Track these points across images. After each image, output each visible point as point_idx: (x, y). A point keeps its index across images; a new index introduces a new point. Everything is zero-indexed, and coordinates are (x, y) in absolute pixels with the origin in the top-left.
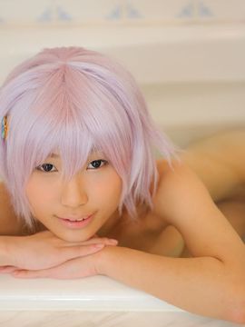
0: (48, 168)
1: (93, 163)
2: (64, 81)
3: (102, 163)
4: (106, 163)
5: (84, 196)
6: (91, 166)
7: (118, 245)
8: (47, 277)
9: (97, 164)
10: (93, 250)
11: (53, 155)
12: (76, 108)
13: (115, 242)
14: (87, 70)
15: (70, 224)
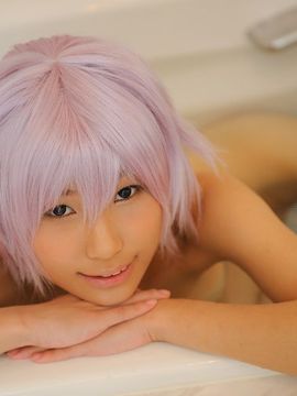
0: (60, 211)
1: (120, 193)
2: (62, 87)
3: (133, 191)
4: (139, 188)
5: (118, 238)
6: (119, 198)
7: (171, 297)
8: (84, 355)
9: (125, 193)
10: (143, 309)
11: (68, 192)
12: (87, 121)
13: (166, 293)
14: (89, 65)
15: (102, 282)
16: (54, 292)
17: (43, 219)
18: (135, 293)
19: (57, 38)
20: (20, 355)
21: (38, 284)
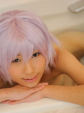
0: (16, 61)
1: (33, 55)
2: (16, 25)
3: (37, 54)
4: (39, 54)
5: (33, 68)
6: (33, 56)
7: (49, 84)
8: (24, 102)
9: (35, 55)
10: (41, 88)
11: (19, 55)
12: (24, 34)
13: (47, 83)
14: (24, 18)
15: (29, 81)
16: (15, 84)
17: (11, 63)
18: (38, 84)
19: (15, 11)
20: (6, 103)
21: (10, 82)
